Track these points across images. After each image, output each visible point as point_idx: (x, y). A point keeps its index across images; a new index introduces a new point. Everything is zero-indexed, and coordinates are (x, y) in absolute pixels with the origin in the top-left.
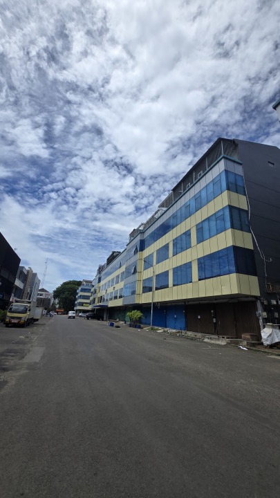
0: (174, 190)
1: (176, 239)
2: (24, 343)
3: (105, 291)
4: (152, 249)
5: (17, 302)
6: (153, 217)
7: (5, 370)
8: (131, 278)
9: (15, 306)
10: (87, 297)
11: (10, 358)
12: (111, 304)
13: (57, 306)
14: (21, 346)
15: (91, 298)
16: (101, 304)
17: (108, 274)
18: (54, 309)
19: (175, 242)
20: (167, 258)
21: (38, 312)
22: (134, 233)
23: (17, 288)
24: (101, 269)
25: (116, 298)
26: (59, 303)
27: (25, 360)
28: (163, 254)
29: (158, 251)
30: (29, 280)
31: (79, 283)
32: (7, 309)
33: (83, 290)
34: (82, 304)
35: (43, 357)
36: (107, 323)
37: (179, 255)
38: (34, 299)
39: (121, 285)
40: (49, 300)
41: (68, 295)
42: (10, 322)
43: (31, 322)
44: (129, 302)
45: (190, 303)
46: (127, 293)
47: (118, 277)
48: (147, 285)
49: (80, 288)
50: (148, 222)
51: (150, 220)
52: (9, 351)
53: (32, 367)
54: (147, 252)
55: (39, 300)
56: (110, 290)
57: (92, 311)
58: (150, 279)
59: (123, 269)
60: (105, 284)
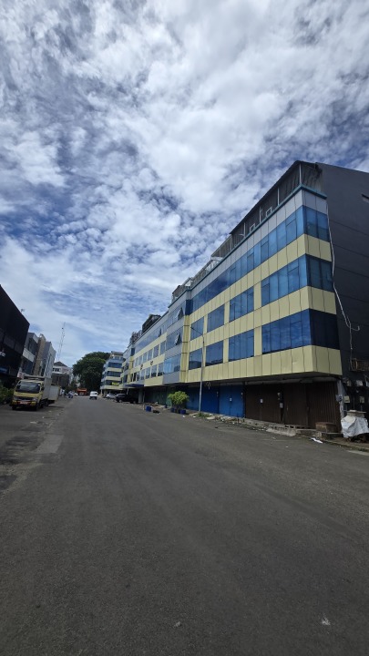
0: (233, 233)
1: (234, 299)
2: (37, 430)
3: (139, 367)
4: (201, 313)
5: (26, 378)
6: (204, 269)
7: (13, 462)
8: (175, 350)
9: (24, 383)
10: (118, 374)
11: (19, 447)
12: (148, 383)
13: (78, 385)
14: (33, 434)
15: (122, 375)
16: (135, 383)
17: (144, 344)
18: (74, 388)
19: (233, 303)
20: (222, 324)
21: (54, 392)
22: (178, 292)
23: (26, 360)
24: (134, 338)
25: (154, 375)
26: (80, 381)
27: (39, 451)
28: (216, 319)
29: (210, 315)
30: (41, 350)
31: (106, 356)
32: (13, 387)
33: (111, 365)
34: (110, 383)
35: (61, 448)
36: (142, 407)
37: (237, 321)
38: (48, 374)
39: (160, 359)
40: (68, 377)
41: (92, 370)
42: (18, 404)
43: (45, 404)
44: (171, 380)
45: (250, 383)
46: (168, 369)
47: (157, 348)
48: (194, 360)
49: (107, 363)
50: (197, 276)
51: (200, 273)
52: (18, 439)
53: (47, 459)
54: (195, 317)
55: (53, 376)
56: (147, 365)
57: (124, 391)
58: (199, 352)
59: (164, 338)
60: (141, 358)
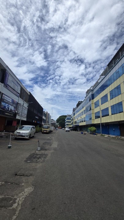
0: (108, 65)
1: (112, 91)
2: (50, 140)
3: (77, 119)
4: (98, 98)
5: (45, 124)
6: (97, 82)
7: (46, 150)
8: (89, 113)
9: (44, 126)
10: (70, 122)
11: (46, 145)
12: (81, 124)
13: (58, 126)
14: (49, 141)
15: (72, 122)
16: (76, 124)
17: (78, 112)
18: (57, 127)
19: (111, 93)
20: (107, 101)
21: (52, 128)
22: (88, 92)
23: (44, 119)
24: (74, 110)
25: (82, 121)
26: (59, 124)
27: (52, 147)
28: (105, 99)
29: (102, 98)
30: (47, 116)
31: (65, 116)
32: (42, 127)
33: (68, 119)
34: (68, 125)
35: (58, 146)
36: (80, 132)
37: (114, 99)
38: (50, 123)
39: (84, 116)
40: (55, 123)
41: (62, 121)
42: (44, 132)
43: (50, 132)
44: (89, 123)
45: (122, 123)
46: (87, 119)
47: (82, 112)
48: (97, 115)
49: (66, 118)
50: (95, 85)
51: (96, 84)
52: (46, 143)
53: (55, 149)
54: (95, 100)
55: (52, 123)
56: (79, 118)
57: (73, 127)
58: (98, 112)
59: (84, 109)
60: (77, 116)
